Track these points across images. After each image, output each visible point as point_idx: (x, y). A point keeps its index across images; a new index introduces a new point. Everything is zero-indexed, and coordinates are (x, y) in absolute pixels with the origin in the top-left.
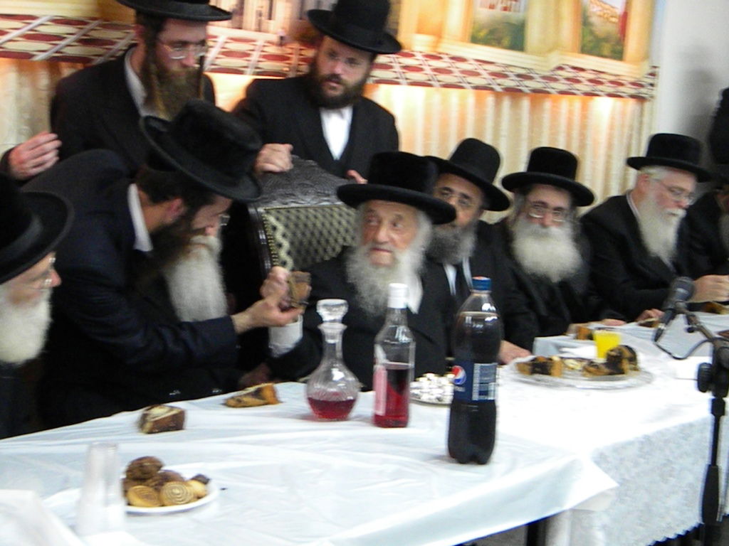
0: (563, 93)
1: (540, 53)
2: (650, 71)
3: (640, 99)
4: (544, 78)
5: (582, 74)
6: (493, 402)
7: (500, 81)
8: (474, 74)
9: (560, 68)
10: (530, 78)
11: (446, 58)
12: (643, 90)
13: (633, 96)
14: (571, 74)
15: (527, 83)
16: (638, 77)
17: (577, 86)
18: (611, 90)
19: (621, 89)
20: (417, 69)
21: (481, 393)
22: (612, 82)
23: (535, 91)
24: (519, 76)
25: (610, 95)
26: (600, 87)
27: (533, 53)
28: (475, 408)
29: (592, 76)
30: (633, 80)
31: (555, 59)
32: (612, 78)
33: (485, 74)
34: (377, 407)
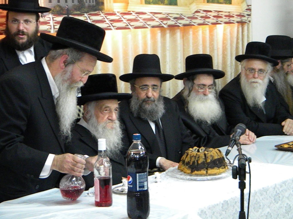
0: (200, 24)
1: (186, 5)
2: (247, 8)
3: (242, 23)
4: (188, 18)
5: (209, 13)
6: (147, 190)
7: (165, 22)
8: (152, 20)
9: (197, 12)
10: (183, 19)
11: (133, 14)
12: (243, 18)
13: (238, 22)
14: (204, 14)
15: (180, 21)
16: (241, 12)
17: (207, 20)
18: (227, 20)
19: (232, 19)
20: (119, 21)
21: (140, 187)
22: (226, 16)
23: (185, 25)
24: (175, 18)
25: (226, 23)
26: (220, 19)
27: (182, 6)
28: (139, 194)
29: (216, 14)
30: (238, 14)
31: (194, 7)
32: (227, 14)
33: (157, 20)
34: (96, 198)
